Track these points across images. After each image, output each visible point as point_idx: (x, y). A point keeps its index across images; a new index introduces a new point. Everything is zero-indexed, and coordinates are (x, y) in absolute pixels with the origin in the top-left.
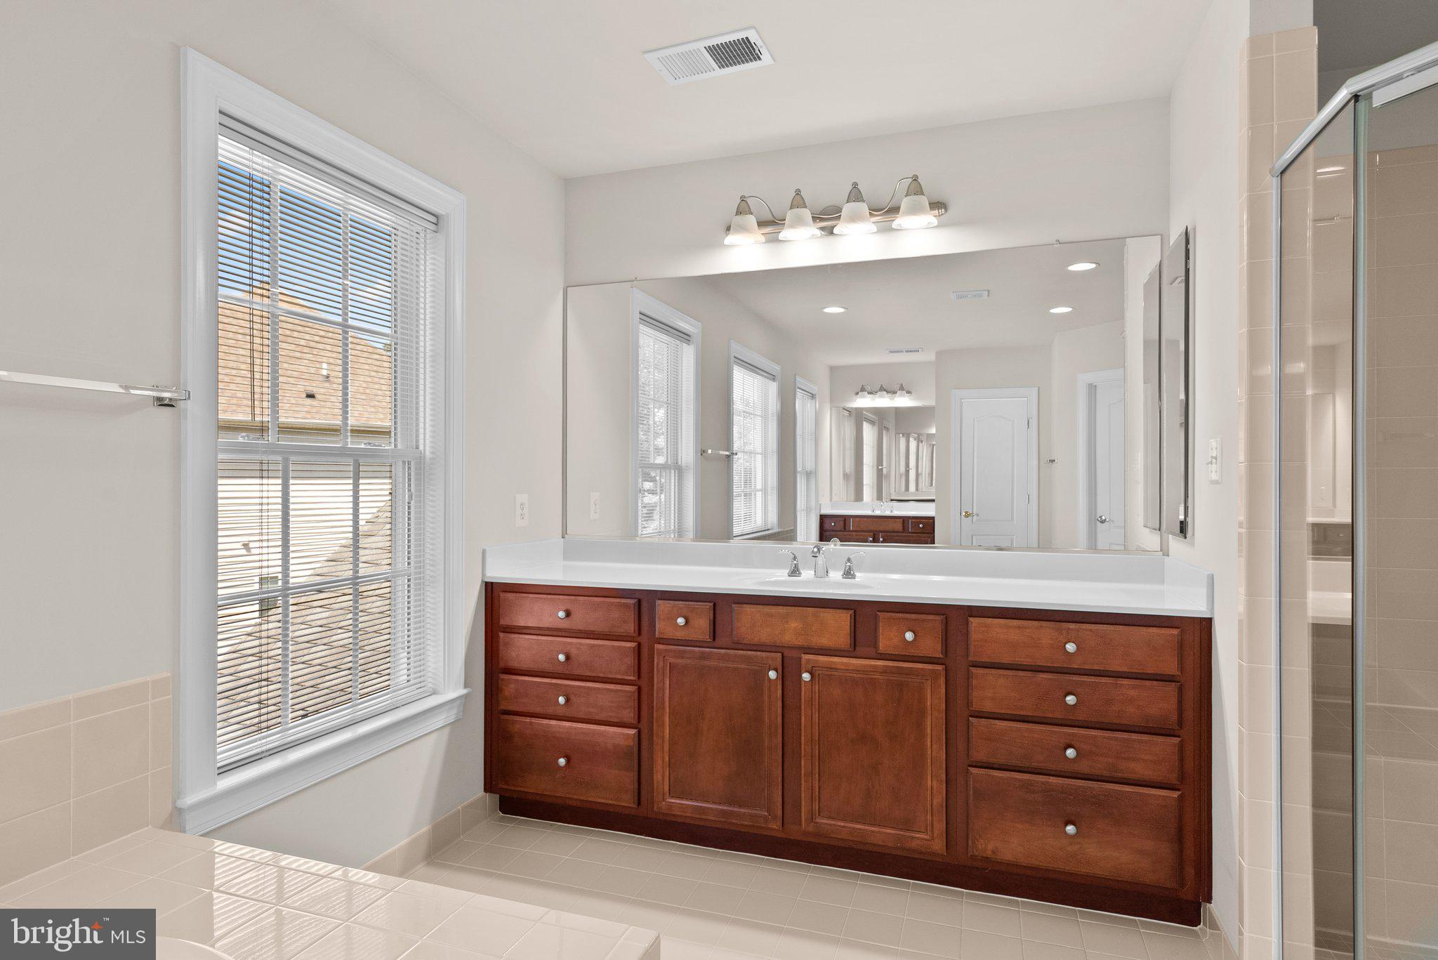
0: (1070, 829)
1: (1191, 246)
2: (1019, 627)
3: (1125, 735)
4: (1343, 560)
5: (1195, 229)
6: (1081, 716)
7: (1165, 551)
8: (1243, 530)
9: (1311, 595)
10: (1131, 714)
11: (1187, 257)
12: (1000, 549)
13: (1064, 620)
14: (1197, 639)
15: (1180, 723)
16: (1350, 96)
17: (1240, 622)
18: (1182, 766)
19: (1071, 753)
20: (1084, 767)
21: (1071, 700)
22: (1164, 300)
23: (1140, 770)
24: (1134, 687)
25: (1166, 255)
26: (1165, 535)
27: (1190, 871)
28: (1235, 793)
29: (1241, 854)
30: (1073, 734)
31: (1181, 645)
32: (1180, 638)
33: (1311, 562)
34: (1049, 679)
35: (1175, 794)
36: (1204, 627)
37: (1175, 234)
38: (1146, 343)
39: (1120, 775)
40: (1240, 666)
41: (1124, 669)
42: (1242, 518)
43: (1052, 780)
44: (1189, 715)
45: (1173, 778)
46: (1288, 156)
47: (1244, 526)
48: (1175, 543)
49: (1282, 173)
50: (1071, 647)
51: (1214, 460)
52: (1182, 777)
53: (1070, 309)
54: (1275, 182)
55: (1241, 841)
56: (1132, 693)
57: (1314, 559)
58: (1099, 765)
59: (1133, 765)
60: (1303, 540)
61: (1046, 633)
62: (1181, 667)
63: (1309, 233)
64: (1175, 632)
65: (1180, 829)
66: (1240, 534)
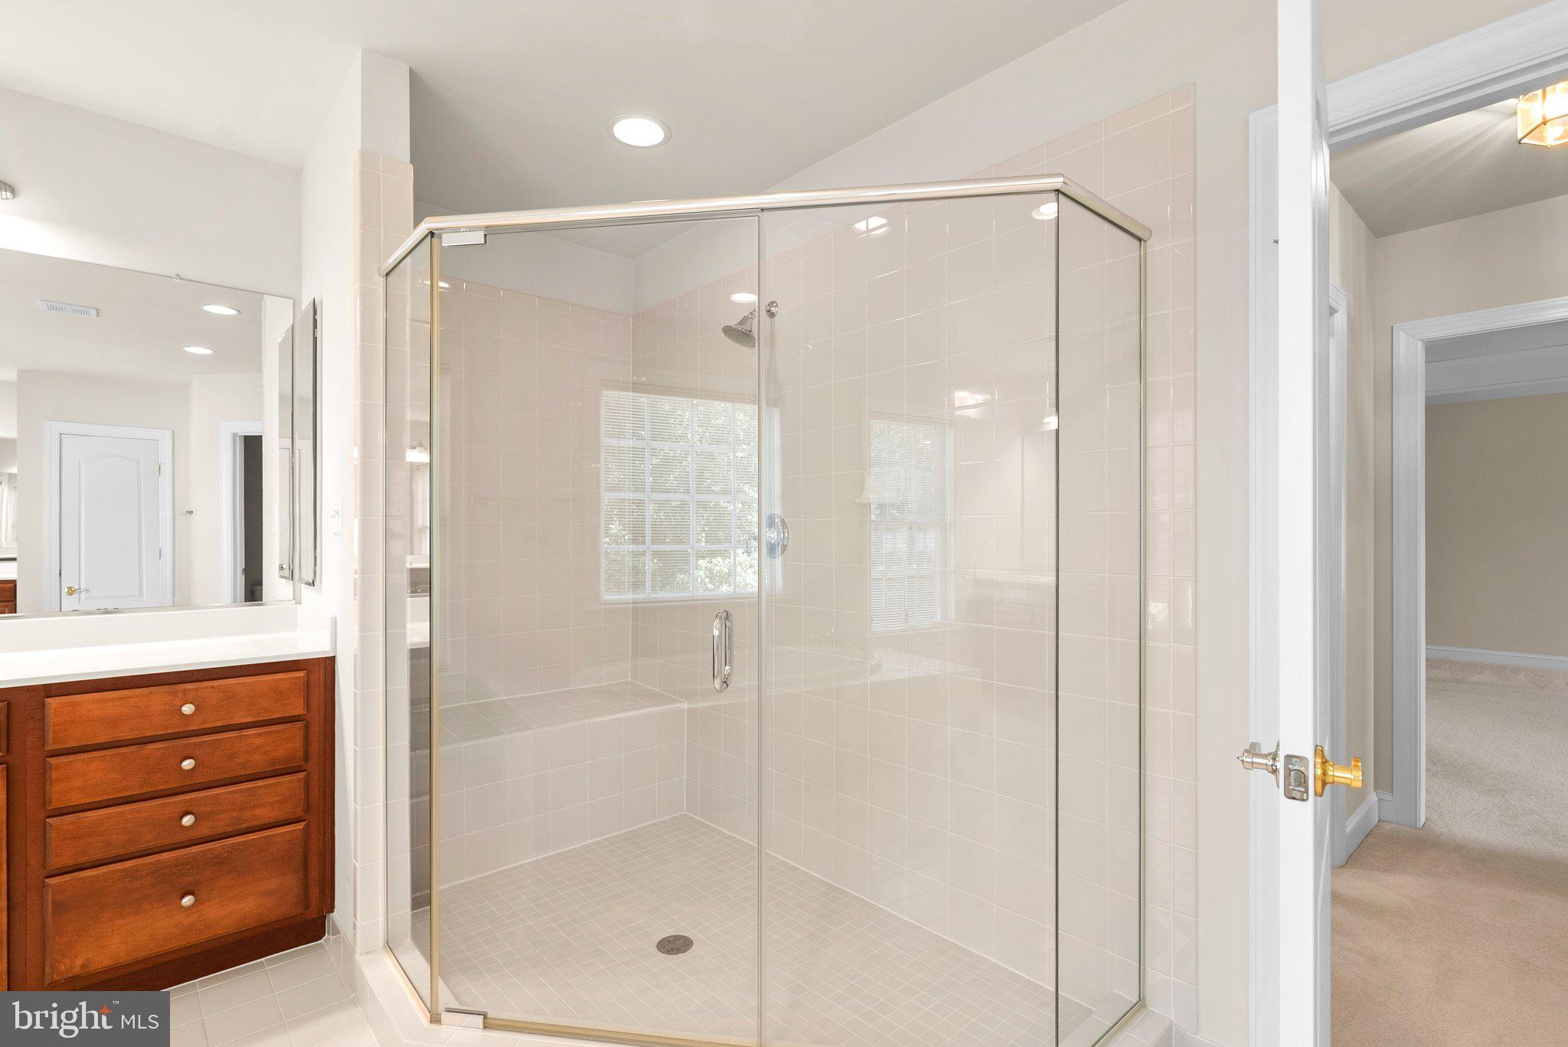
0: (188, 901)
1: (318, 317)
2: (121, 699)
3: (251, 785)
4: (423, 596)
5: (321, 302)
6: (200, 779)
7: (297, 600)
8: (356, 576)
9: (409, 626)
10: (258, 762)
11: (315, 327)
12: (106, 612)
13: (180, 681)
14: (322, 678)
15: (306, 758)
16: (428, 231)
17: (355, 656)
18: (308, 798)
19: (188, 820)
20: (205, 831)
21: (188, 764)
22: (296, 360)
23: (266, 814)
24: (259, 735)
25: (298, 318)
26: (297, 584)
27: (315, 891)
28: (351, 804)
29: (355, 859)
30: (188, 801)
31: (308, 685)
32: (306, 679)
33: (409, 599)
34: (160, 748)
35: (300, 826)
36: (328, 665)
37: (306, 303)
38: (281, 397)
39: (244, 826)
40: (355, 693)
41: (250, 719)
42: (356, 566)
43: (165, 856)
44: (315, 748)
45: (299, 812)
46: (391, 261)
47: (358, 572)
48: (306, 591)
49: (387, 275)
50: (188, 709)
51: (336, 515)
52: (308, 808)
53: (210, 352)
54: (382, 280)
55: (355, 843)
56: (257, 741)
57: (412, 597)
58: (222, 824)
59: (258, 812)
60: (404, 580)
61: (158, 697)
62: (308, 707)
63: (408, 329)
64: (301, 674)
65: (306, 857)
66: (355, 579)
